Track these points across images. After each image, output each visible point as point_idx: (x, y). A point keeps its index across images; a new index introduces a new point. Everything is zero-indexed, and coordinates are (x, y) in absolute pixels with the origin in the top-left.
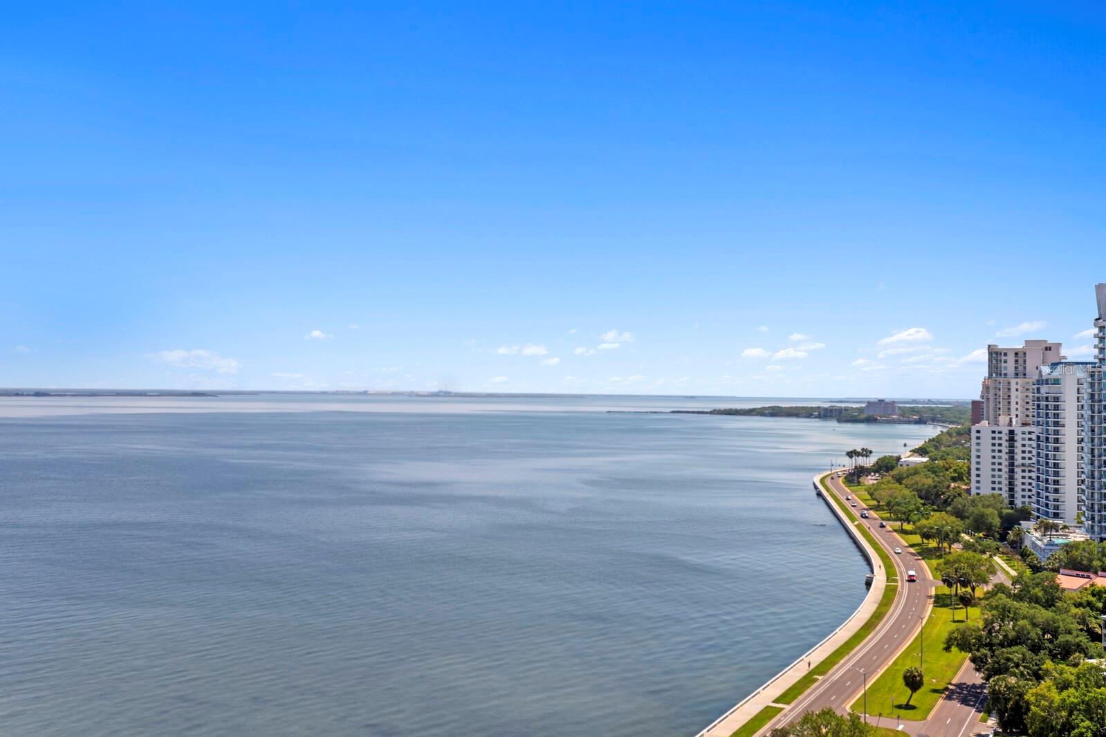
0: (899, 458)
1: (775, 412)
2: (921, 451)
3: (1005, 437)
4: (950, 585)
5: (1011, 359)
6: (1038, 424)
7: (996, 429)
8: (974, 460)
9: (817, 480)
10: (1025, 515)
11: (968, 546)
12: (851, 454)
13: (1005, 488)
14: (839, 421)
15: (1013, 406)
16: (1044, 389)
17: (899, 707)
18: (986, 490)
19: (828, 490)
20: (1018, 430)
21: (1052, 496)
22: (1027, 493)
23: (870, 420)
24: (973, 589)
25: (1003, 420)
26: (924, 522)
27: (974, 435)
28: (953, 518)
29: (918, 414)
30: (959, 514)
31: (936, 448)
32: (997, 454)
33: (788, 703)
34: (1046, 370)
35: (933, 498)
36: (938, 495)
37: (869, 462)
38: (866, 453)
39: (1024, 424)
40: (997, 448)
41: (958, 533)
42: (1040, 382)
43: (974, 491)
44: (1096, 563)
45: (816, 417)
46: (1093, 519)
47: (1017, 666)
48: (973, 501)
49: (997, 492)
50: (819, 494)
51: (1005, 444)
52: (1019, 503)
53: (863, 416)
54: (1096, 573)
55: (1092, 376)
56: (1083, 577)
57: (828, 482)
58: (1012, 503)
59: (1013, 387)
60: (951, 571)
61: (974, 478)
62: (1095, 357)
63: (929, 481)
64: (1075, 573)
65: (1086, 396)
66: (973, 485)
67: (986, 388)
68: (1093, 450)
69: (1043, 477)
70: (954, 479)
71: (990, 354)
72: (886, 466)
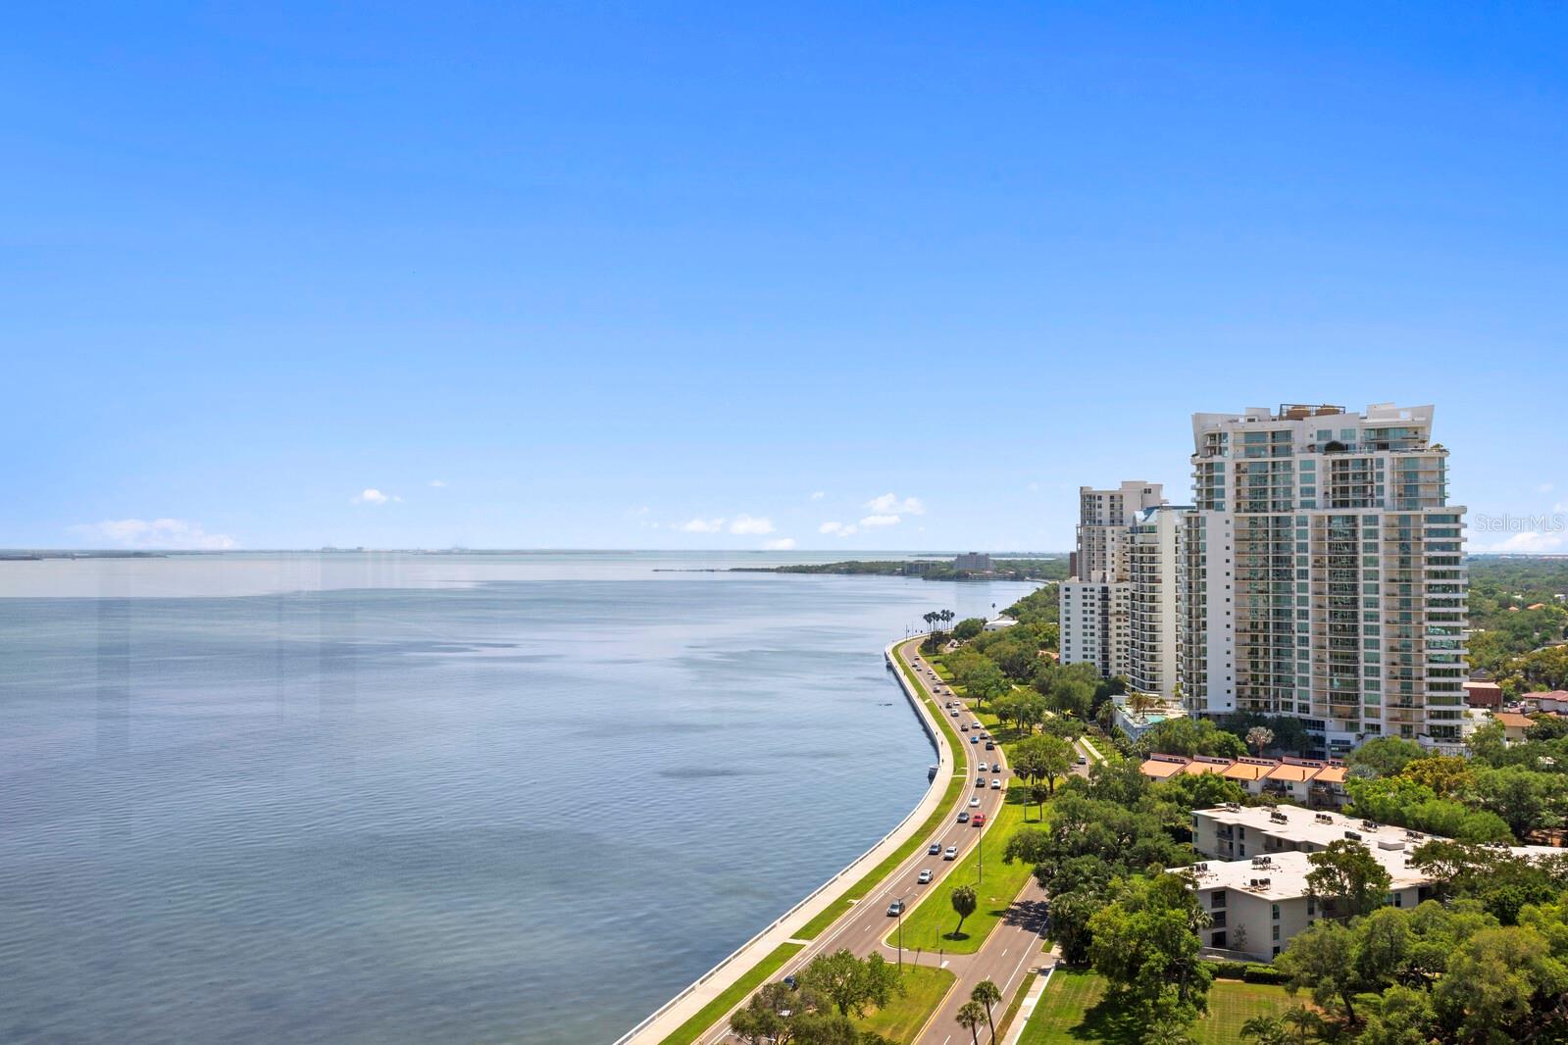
0: (984, 621)
1: (852, 569)
2: (1012, 612)
3: (1098, 596)
4: (1023, 777)
5: (1106, 503)
6: (1133, 579)
7: (1088, 586)
8: (1063, 623)
9: (889, 650)
10: (1118, 687)
11: (1049, 727)
12: (930, 617)
13: (1098, 656)
14: (925, 578)
15: (1109, 558)
16: (1139, 538)
17: (948, 937)
18: (1076, 659)
19: (900, 661)
20: (1112, 587)
21: (1148, 664)
22: (1123, 661)
23: (961, 577)
24: (1051, 781)
25: (1096, 575)
26: (1002, 698)
27: (1062, 593)
28: (1035, 694)
29: (1013, 570)
30: (1043, 689)
31: (1030, 608)
32: (1089, 616)
33: (810, 938)
34: (1140, 515)
35: (1017, 669)
36: (1023, 665)
37: (947, 627)
38: (947, 616)
39: (1120, 580)
40: (1089, 608)
41: (1040, 711)
42: (1135, 530)
43: (1063, 661)
44: (1192, 745)
45: (899, 574)
46: (1191, 691)
47: (1087, 880)
48: (1060, 673)
49: (1089, 660)
50: (890, 667)
51: (1098, 603)
52: (1113, 672)
53: (953, 572)
54: (1191, 757)
55: (1189, 520)
56: (1176, 762)
57: (901, 652)
58: (1106, 672)
59: (1109, 536)
60: (1025, 759)
61: (1063, 645)
62: (1194, 500)
63: (1014, 649)
64: (1167, 757)
65: (1182, 546)
66: (1063, 652)
67: (1080, 539)
68: (1190, 610)
69: (1138, 642)
70: (1043, 646)
71: (1083, 497)
72: (968, 630)
